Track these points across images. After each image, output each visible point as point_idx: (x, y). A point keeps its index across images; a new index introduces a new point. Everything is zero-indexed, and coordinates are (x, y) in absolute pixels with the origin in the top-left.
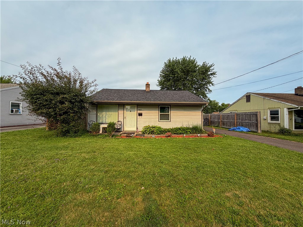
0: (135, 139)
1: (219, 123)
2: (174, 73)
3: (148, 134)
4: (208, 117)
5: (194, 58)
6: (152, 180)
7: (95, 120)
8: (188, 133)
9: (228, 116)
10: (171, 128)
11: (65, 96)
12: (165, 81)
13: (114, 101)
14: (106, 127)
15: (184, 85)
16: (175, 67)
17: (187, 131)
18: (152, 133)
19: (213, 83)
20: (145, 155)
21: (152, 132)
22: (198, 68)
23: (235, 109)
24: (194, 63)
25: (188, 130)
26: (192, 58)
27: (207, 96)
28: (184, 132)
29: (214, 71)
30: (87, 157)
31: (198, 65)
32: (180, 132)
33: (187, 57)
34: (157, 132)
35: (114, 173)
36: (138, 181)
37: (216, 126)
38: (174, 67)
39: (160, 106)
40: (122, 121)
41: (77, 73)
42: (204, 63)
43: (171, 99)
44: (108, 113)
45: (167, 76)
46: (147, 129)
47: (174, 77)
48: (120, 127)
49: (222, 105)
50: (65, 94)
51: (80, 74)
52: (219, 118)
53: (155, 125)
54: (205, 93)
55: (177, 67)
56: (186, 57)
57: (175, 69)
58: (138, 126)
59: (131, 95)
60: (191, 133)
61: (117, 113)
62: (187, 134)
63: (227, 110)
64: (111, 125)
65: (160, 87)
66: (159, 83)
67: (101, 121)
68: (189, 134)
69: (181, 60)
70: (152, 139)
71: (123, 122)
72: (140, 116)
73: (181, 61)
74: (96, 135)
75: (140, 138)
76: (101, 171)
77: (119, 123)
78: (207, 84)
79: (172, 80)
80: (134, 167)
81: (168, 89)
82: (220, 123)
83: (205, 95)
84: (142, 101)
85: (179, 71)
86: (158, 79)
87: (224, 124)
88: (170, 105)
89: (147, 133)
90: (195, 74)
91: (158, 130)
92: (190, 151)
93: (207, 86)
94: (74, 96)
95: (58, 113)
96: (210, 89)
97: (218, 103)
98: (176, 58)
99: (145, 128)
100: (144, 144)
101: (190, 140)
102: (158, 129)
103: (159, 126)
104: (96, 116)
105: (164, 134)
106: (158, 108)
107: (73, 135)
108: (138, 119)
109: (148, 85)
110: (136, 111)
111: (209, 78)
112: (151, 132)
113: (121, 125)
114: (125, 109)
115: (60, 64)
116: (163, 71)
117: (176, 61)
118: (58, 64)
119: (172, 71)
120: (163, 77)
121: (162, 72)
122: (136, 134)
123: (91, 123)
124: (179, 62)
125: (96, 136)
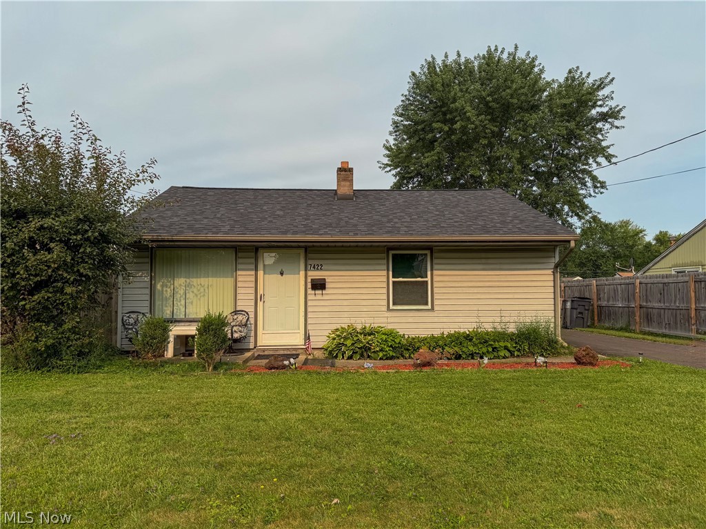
0: (302, 376)
1: (630, 313)
2: (448, 116)
3: (350, 358)
4: (590, 291)
5: (528, 53)
6: (362, 485)
7: (146, 310)
8: (502, 354)
9: (664, 287)
10: (437, 333)
11: (48, 222)
12: (412, 149)
13: (220, 237)
14: (193, 333)
15: (492, 163)
16: (452, 93)
17: (497, 345)
18: (362, 356)
19: (610, 151)
20: (341, 423)
21: (365, 352)
22: (546, 93)
23: (695, 260)
24: (530, 73)
25: (502, 344)
26: (521, 54)
27: (587, 207)
28: (484, 350)
29: (612, 103)
30: (147, 430)
31: (548, 84)
32: (471, 348)
33: (502, 52)
34: (381, 350)
35: (245, 469)
36: (321, 488)
37: (618, 326)
38: (450, 92)
39: (391, 252)
40: (251, 310)
41: (86, 137)
42: (570, 72)
43: (434, 226)
44: (195, 281)
45: (423, 129)
46: (346, 338)
47: (452, 131)
48: (243, 334)
49: (658, 239)
50: (46, 214)
51: (96, 140)
52: (629, 297)
53: (376, 325)
54: (581, 192)
55: (461, 90)
56: (496, 50)
57: (454, 101)
58: (309, 327)
59: (281, 213)
60: (512, 355)
61: (229, 282)
62: (498, 357)
63: (663, 264)
64: (211, 327)
65: (394, 172)
66: (388, 156)
67: (167, 313)
68: (504, 358)
69: (476, 64)
70: (362, 374)
71: (252, 315)
72: (317, 292)
73: (480, 67)
74: (155, 365)
75: (319, 370)
76: (206, 464)
77: (240, 317)
78: (587, 158)
79: (442, 142)
80: (306, 455)
81: (427, 181)
82: (634, 313)
83: (581, 202)
84: (326, 233)
85: (468, 108)
86: (387, 141)
87: (648, 319)
88: (431, 249)
89: (346, 356)
90: (533, 119)
91: (386, 341)
92: (497, 411)
93: (588, 164)
94: (79, 221)
95: (23, 283)
96: (600, 179)
97: (641, 231)
98: (459, 55)
99: (338, 336)
100: (335, 390)
101: (503, 376)
102: (384, 337)
103: (390, 327)
104: (148, 291)
105: (410, 357)
106: (385, 261)
107: (74, 366)
108: (309, 303)
109: (345, 172)
110: (302, 273)
111: (595, 131)
112: (360, 351)
113: (246, 325)
114: (260, 266)
115: (26, 106)
116: (405, 108)
117: (459, 65)
118: (21, 109)
119: (441, 107)
120: (406, 130)
121: (400, 112)
122: (302, 358)
123: (132, 321)
124: (471, 72)
125: (155, 367)
